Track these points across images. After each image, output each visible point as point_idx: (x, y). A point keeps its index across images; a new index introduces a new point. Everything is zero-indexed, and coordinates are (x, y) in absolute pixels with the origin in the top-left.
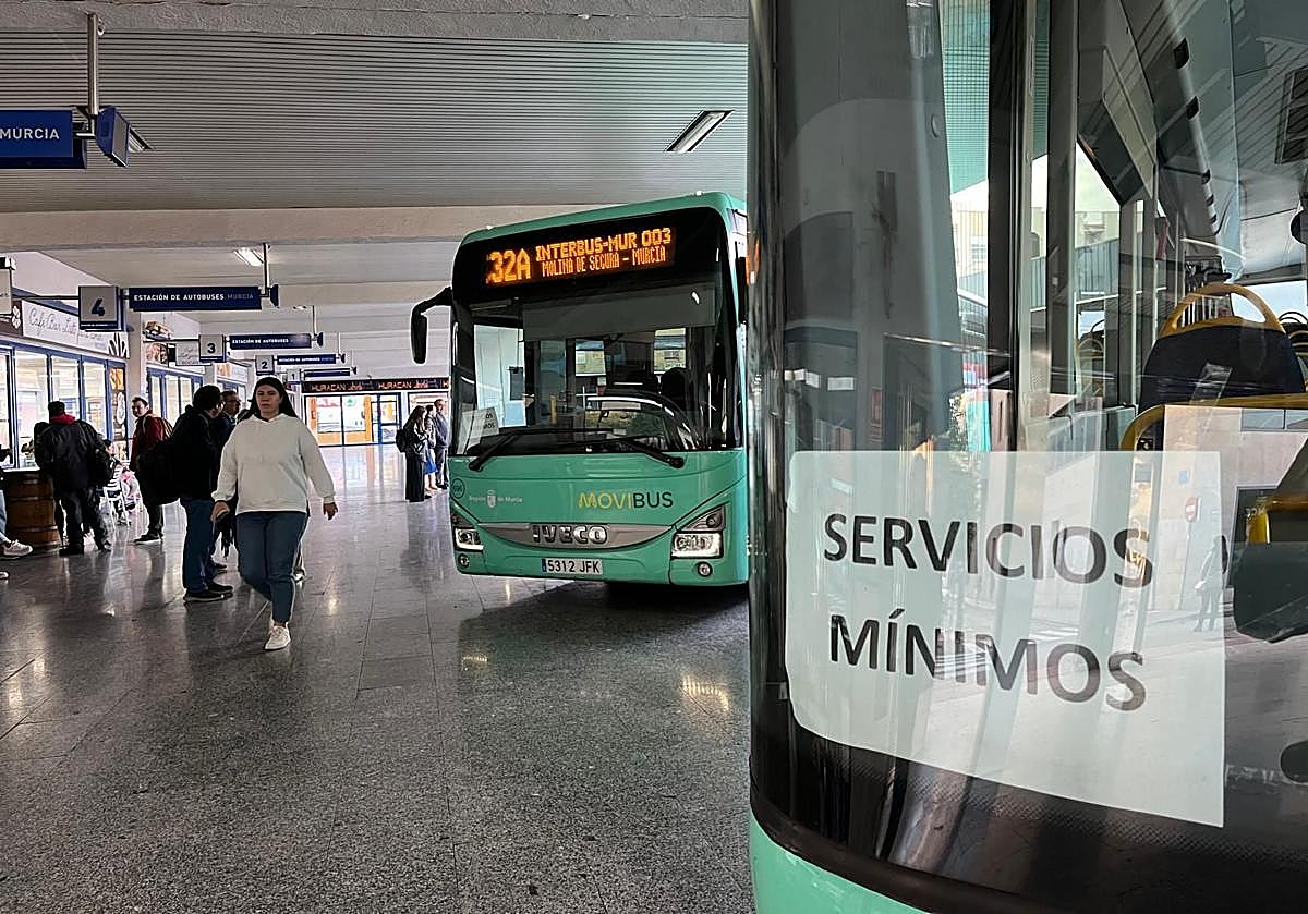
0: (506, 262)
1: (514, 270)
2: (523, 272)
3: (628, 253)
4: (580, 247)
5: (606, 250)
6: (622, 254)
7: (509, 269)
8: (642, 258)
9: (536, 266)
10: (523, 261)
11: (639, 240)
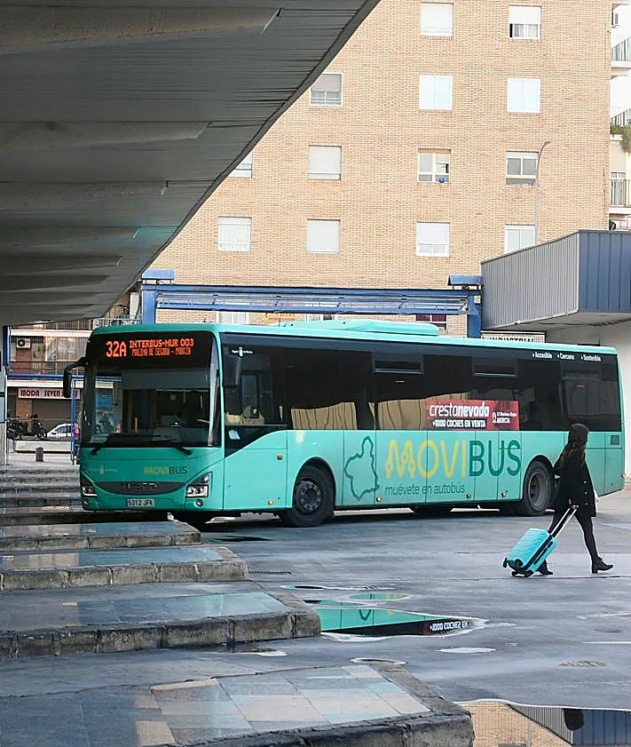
0: (114, 347)
1: (118, 352)
2: (123, 353)
3: (174, 348)
4: (151, 343)
5: (163, 346)
6: (171, 349)
7: (116, 350)
8: (181, 352)
9: (129, 350)
10: (123, 347)
11: (179, 343)
